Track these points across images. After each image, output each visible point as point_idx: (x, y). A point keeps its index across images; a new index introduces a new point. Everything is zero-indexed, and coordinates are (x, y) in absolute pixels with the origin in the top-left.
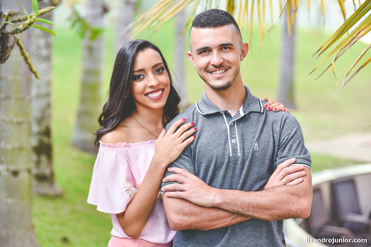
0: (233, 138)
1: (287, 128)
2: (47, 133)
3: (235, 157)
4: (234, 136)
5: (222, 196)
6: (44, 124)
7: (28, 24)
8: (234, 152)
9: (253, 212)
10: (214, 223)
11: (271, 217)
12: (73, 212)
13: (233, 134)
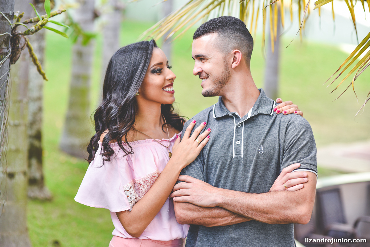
0: (238, 140)
1: (295, 130)
2: (38, 136)
3: (238, 159)
4: (239, 138)
5: (224, 197)
6: (35, 128)
7: (40, 26)
8: (238, 154)
9: (252, 215)
10: (216, 220)
11: (270, 221)
12: (63, 216)
13: (239, 136)
